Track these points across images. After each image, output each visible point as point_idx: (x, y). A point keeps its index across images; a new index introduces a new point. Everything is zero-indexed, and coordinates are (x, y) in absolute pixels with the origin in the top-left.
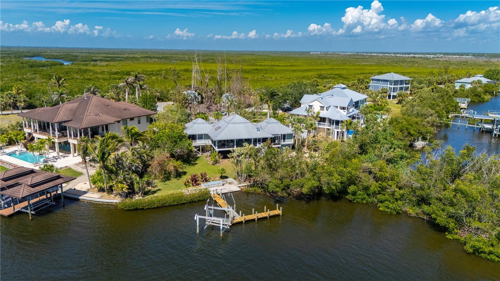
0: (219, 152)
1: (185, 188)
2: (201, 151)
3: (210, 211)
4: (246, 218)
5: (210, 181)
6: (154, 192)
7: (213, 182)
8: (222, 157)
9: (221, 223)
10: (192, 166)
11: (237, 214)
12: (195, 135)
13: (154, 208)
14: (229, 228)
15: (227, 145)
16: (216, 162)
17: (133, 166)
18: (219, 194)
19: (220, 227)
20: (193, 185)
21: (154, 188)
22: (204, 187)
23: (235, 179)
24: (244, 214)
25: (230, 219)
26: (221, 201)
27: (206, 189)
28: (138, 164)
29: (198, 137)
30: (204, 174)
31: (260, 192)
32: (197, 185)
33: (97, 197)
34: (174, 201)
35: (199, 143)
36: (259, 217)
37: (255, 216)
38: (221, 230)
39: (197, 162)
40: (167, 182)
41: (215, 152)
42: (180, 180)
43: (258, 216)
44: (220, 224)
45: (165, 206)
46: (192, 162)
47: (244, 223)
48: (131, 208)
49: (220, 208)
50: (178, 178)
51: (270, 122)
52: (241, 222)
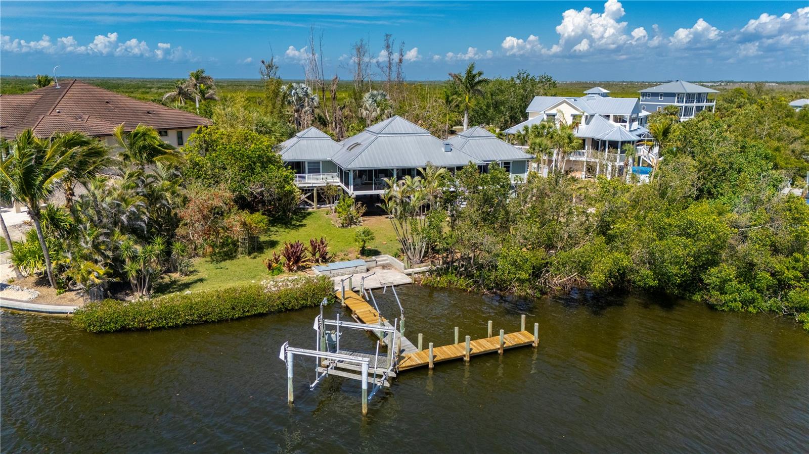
0: (358, 198)
1: (270, 277)
2: (315, 199)
3: (330, 335)
4: (438, 354)
5: (334, 262)
6: (187, 286)
7: (341, 262)
8: (363, 210)
9: (365, 369)
10: (293, 229)
11: (408, 343)
12: (303, 163)
13: (176, 327)
14: (387, 384)
15: (375, 184)
16: (350, 221)
17: (124, 213)
18: (357, 292)
19: (361, 382)
20: (291, 270)
21: (186, 275)
22: (319, 273)
23: (397, 256)
24: (431, 344)
25: (391, 357)
26: (361, 308)
27: (324, 278)
28: (138, 207)
29: (309, 169)
30: (319, 241)
31: (464, 287)
32: (302, 270)
33: (24, 299)
34: (233, 309)
35: (312, 180)
36: (475, 351)
37: (463, 348)
38: (364, 394)
39: (304, 222)
40: (228, 263)
41: (347, 199)
42: (258, 259)
43: (471, 349)
44: (360, 373)
45: (206, 322)
46: (294, 222)
47: (433, 369)
48: (108, 328)
49: (358, 326)
50: (256, 254)
51: (473, 135)
52: (425, 367)
